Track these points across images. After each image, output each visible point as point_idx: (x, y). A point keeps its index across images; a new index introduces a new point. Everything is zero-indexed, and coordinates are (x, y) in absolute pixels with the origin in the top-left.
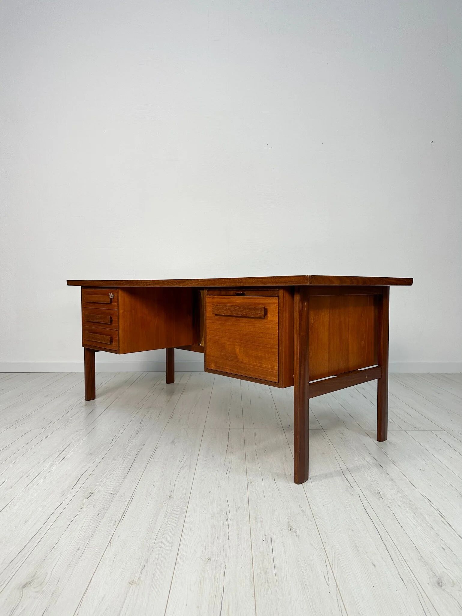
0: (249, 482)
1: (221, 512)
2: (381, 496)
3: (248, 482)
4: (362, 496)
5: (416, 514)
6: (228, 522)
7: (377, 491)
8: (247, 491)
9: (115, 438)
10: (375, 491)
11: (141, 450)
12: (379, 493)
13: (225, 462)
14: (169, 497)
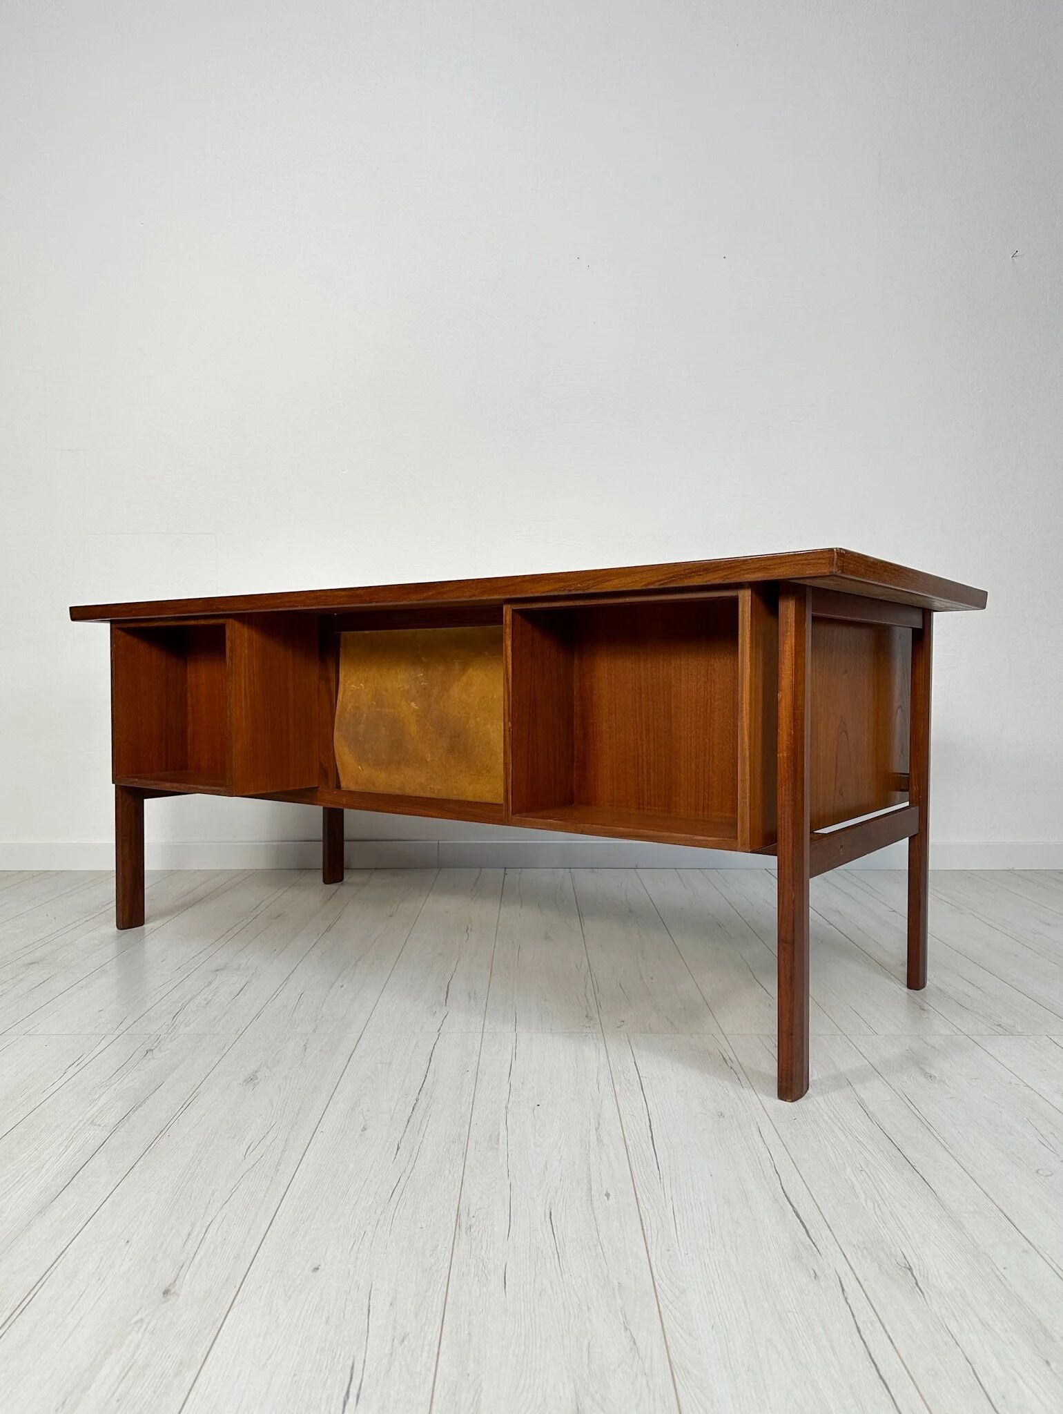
0: (464, 1226)
1: (333, 1358)
2: (917, 1284)
3: (458, 1225)
4: (850, 1284)
5: (1053, 1365)
6: (347, 1406)
7: (902, 1261)
8: (447, 1264)
9: (77, 1063)
10: (894, 1262)
11: (140, 1106)
12: (910, 1269)
13: (398, 1148)
14: (166, 1292)
